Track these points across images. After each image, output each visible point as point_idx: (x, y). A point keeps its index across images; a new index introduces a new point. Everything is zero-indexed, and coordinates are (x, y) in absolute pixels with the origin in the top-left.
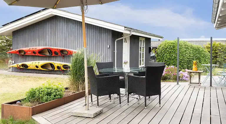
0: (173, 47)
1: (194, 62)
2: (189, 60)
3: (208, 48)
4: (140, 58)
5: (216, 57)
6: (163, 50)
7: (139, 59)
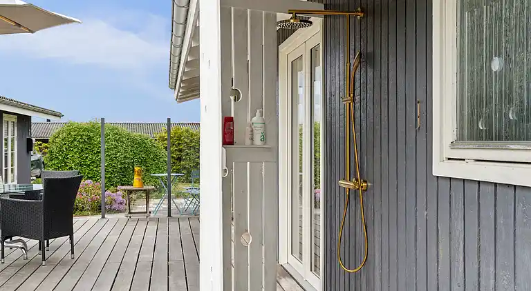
0: (88, 139)
1: (137, 169)
2: (125, 167)
3: (163, 139)
4: (6, 166)
5: (179, 159)
6: (65, 144)
7: (4, 168)
